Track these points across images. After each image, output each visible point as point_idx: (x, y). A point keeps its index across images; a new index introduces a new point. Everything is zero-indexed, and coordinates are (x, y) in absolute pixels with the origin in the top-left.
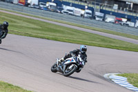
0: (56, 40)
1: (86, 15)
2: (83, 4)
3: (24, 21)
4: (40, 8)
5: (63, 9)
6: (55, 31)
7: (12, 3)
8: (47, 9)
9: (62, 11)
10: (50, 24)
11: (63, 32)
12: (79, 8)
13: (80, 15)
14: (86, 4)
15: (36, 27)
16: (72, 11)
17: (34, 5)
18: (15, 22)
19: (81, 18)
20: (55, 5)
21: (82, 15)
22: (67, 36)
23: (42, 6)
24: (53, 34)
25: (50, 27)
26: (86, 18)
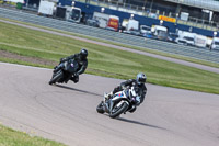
0: (166, 85)
1: (214, 46)
2: (209, 28)
3: (116, 54)
4: (141, 35)
5: (178, 36)
6: (165, 71)
7: (98, 26)
8: (152, 36)
9: (177, 40)
10: (157, 60)
11: (177, 73)
12: (204, 35)
13: (204, 46)
14: (214, 29)
15: (134, 64)
16: (192, 39)
17: (132, 29)
18: (101, 57)
19: (207, 51)
20: (165, 29)
21: (208, 46)
22: (183, 78)
23: (144, 31)
24: (161, 76)
25: (157, 64)
26: (215, 50)
